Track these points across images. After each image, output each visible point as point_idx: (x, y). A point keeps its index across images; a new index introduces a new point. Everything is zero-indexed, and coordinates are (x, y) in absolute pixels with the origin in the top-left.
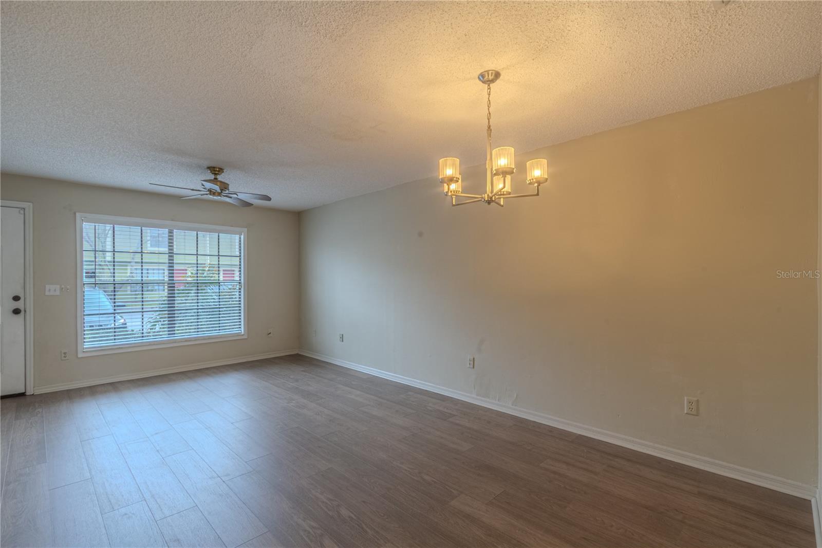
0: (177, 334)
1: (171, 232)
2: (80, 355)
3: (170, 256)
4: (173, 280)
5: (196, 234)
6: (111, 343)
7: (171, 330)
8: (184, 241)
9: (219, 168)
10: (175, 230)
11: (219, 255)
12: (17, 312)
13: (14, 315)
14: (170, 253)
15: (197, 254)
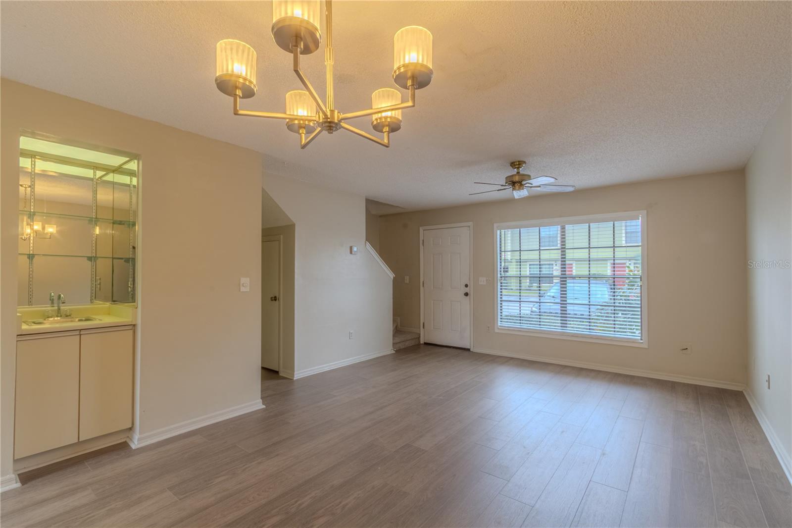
0: (569, 327)
1: (563, 228)
2: (497, 331)
3: (562, 251)
4: (565, 274)
5: (588, 226)
6: (518, 325)
7: (564, 324)
8: (577, 234)
9: (519, 162)
10: (566, 226)
11: (614, 247)
12: (466, 294)
13: (465, 296)
14: (562, 248)
15: (589, 247)
